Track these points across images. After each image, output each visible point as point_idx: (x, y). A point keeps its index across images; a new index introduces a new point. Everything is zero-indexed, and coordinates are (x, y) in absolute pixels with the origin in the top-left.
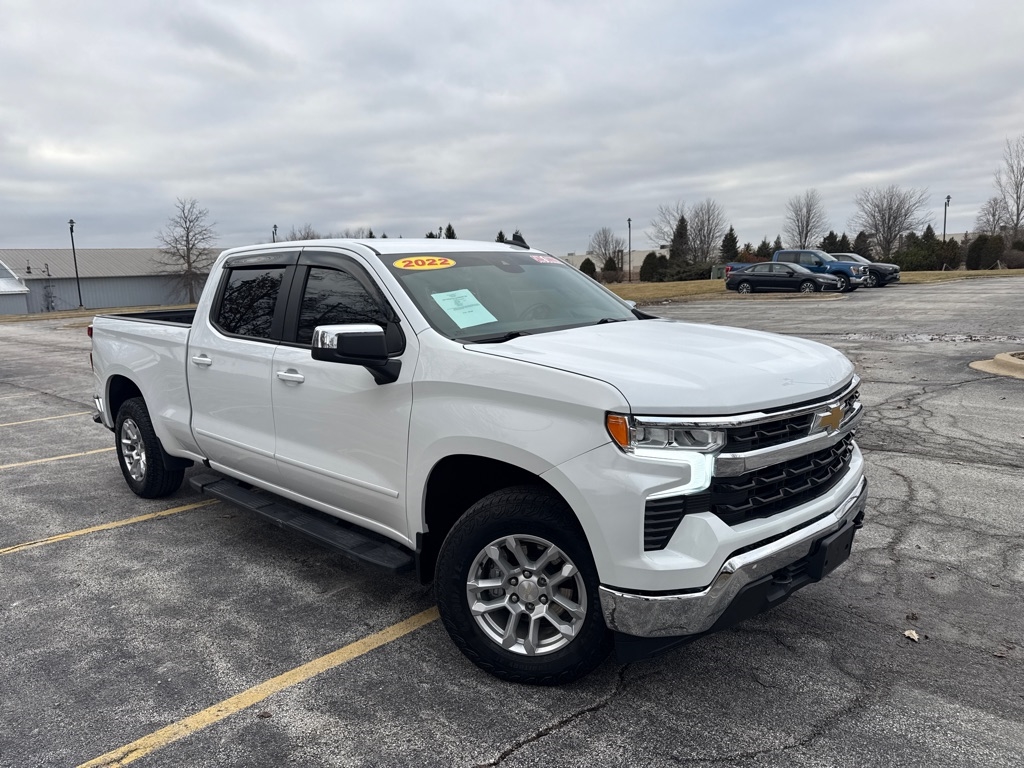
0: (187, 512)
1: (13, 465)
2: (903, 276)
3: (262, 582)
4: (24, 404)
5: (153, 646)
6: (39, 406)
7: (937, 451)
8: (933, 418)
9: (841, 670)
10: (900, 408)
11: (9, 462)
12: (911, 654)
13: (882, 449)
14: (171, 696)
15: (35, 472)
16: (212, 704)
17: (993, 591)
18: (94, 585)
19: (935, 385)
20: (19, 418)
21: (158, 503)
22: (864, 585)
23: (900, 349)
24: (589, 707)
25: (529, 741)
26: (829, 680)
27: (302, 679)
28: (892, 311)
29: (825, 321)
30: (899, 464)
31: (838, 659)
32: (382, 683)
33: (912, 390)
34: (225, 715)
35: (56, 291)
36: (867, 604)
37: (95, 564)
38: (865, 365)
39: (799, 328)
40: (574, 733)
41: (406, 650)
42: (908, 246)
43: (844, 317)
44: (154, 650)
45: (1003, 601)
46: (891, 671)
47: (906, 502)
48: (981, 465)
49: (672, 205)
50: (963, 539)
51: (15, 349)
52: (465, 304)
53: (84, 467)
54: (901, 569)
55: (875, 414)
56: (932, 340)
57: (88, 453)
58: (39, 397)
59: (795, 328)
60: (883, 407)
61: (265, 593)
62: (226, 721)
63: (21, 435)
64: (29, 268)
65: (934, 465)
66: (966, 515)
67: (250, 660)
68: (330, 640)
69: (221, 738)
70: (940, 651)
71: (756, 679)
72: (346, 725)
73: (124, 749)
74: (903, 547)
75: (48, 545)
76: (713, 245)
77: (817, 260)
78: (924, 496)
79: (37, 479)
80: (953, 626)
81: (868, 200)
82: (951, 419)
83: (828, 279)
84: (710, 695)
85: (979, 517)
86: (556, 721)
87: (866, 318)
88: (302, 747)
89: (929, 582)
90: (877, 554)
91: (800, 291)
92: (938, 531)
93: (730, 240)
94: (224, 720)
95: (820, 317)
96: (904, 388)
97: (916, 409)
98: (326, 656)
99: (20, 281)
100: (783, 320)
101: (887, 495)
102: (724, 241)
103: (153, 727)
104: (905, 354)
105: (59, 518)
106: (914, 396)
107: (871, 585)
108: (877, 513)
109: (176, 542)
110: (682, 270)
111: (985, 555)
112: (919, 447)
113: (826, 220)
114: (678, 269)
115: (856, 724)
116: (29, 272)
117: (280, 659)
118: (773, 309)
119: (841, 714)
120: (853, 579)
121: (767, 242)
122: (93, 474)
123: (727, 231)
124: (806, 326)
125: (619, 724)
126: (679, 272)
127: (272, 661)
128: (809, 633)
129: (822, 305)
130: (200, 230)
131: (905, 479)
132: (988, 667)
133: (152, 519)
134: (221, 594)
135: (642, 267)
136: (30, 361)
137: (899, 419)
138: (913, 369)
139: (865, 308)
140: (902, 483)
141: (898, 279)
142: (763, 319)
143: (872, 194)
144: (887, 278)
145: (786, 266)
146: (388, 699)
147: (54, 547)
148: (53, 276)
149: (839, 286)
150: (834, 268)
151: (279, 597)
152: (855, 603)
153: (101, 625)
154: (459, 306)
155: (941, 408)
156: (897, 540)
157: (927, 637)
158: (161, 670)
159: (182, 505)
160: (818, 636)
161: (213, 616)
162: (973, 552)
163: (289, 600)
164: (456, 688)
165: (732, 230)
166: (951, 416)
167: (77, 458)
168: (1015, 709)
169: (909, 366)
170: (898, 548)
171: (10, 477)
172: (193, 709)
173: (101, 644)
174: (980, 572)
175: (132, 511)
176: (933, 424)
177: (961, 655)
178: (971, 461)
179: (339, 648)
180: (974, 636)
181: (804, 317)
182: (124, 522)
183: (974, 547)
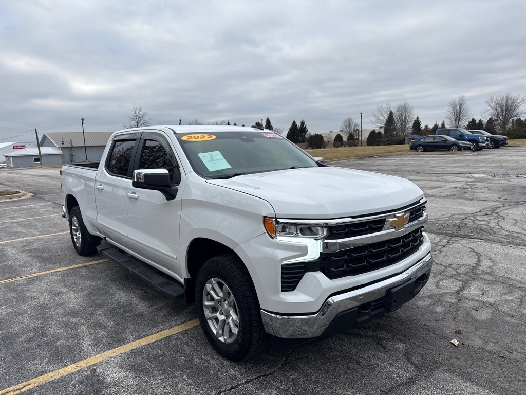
0: (99, 263)
1: (28, 238)
2: (510, 142)
3: (122, 300)
4: (44, 208)
5: (58, 331)
6: (50, 209)
7: (500, 239)
8: (504, 220)
9: (409, 360)
10: (487, 214)
11: (27, 236)
12: (451, 353)
13: (469, 237)
14: (57, 357)
15: (37, 242)
16: (75, 362)
17: (509, 319)
18: (41, 299)
19: (511, 202)
20: (39, 215)
21: (87, 259)
22: (436, 313)
23: (496, 182)
24: (264, 374)
25: (226, 391)
26: (400, 366)
27: (123, 351)
28: (499, 161)
29: (460, 167)
30: (476, 246)
31: (408, 355)
32: (162, 356)
33: (496, 205)
34: (79, 368)
35: (75, 153)
36: (435, 324)
37: (47, 288)
38: (474, 191)
39: (444, 170)
40: (251, 388)
41: (180, 339)
42: (517, 126)
43: (471, 165)
44: (58, 333)
45: (513, 325)
46: (436, 362)
47: (474, 267)
48: (523, 247)
49: (384, 106)
50: (500, 289)
51: (50, 181)
52: (216, 159)
53: (60, 239)
54: (460, 305)
55: (472, 218)
56: (517, 177)
57: (64, 233)
58: (52, 205)
59: (442, 171)
60: (477, 214)
61: (121, 306)
62: (78, 372)
63: (37, 223)
64: (63, 142)
65: (496, 247)
66: (506, 276)
67: (101, 340)
68: (144, 332)
69: (73, 380)
70: (468, 352)
71: (358, 363)
72: (136, 377)
73: (25, 383)
74: (465, 292)
75: (28, 278)
76: (407, 126)
77: (460, 134)
78: (485, 264)
79: (36, 245)
80: (481, 338)
81: (492, 101)
82: (514, 221)
83: (465, 144)
84: (331, 371)
85: (514, 277)
86: (243, 381)
87: (484, 165)
88: (110, 387)
89: (474, 313)
90: (449, 296)
91: (450, 151)
92: (488, 284)
93: (417, 123)
94: (77, 371)
95: (457, 165)
96: (492, 204)
97: (496, 215)
98: (139, 340)
99: (58, 148)
100: (436, 166)
101: (464, 263)
102: (413, 124)
103: (43, 373)
104: (499, 185)
105: (39, 265)
106: (497, 208)
107: (441, 313)
108: (456, 273)
109: (88, 279)
110: (389, 139)
111: (511, 298)
112: (491, 236)
113: (470, 112)
114: (387, 139)
115: (407, 392)
116: (63, 144)
117: (116, 340)
118: (433, 160)
119: (400, 385)
120: (431, 310)
121: (437, 124)
122: (63, 243)
123: (415, 118)
124: (448, 169)
125: (276, 384)
126: (388, 141)
127: (112, 342)
128: (397, 339)
129: (461, 158)
130: (143, 122)
131: (477, 254)
132: (493, 363)
133: (82, 266)
134: (100, 306)
135: (368, 138)
136: (54, 187)
137: (485, 221)
138: (501, 193)
139: (484, 159)
140: (475, 256)
141: (507, 144)
142: (426, 165)
143: (495, 98)
144: (500, 143)
145: (442, 137)
146: (162, 365)
147: (30, 280)
148: (74, 146)
149: (472, 148)
150: (470, 138)
151: (128, 308)
152: (428, 323)
153: (38, 319)
154: (212, 160)
155: (510, 215)
156: (462, 288)
157: (463, 344)
158: (58, 343)
159: (98, 260)
160: (401, 340)
161: (92, 317)
162: (504, 297)
163: (132, 310)
164: (198, 361)
165: (418, 118)
166: (515, 220)
167: (58, 235)
168: (502, 388)
169: (499, 191)
170: (462, 293)
171: (24, 244)
172: (65, 365)
173: (35, 330)
174: (505, 308)
175: (74, 262)
176: (503, 224)
177: (480, 355)
178: (518, 245)
179: (147, 336)
180: (492, 344)
181: (449, 165)
182: (68, 268)
183: (506, 294)
